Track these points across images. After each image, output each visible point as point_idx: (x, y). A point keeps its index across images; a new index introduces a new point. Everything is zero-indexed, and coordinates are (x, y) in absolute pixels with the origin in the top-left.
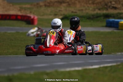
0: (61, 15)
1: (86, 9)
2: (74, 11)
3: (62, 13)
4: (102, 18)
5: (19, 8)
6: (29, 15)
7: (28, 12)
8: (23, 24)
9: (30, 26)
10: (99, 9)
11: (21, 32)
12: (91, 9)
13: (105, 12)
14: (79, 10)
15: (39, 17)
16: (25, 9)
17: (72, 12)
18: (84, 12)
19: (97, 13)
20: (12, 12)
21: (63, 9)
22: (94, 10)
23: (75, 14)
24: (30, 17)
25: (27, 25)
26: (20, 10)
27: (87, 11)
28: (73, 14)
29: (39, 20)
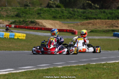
0: (89, 30)
1: (102, 27)
2: (96, 28)
3: (90, 29)
4: (111, 32)
5: (68, 26)
6: (73, 30)
7: (73, 28)
8: (70, 34)
9: (74, 35)
10: (109, 27)
11: (69, 38)
12: (105, 27)
13: (112, 28)
14: (99, 27)
15: (78, 31)
16: (71, 26)
17: (95, 28)
18: (101, 28)
19: (108, 29)
20: (64, 28)
21: (90, 27)
22: (106, 27)
23: (97, 29)
24: (74, 31)
25: (72, 35)
26: (68, 27)
27: (103, 28)
28: (95, 29)
29: (78, 32)
